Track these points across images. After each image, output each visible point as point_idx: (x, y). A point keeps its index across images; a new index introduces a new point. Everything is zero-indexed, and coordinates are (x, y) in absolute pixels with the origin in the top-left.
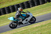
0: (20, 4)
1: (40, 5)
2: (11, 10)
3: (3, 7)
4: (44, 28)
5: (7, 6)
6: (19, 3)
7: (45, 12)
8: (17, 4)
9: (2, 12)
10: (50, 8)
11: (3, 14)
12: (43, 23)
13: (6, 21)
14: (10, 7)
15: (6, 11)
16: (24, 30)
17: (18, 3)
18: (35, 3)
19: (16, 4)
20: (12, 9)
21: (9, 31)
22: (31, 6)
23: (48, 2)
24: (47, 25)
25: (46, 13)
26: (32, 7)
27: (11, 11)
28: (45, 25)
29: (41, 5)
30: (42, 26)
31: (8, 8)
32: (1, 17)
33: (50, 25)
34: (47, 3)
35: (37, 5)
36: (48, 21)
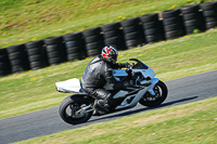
0: (85, 34)
1: (164, 39)
2: (50, 55)
3: (21, 41)
4: (179, 129)
5: (34, 40)
6: (81, 30)
7: (185, 70)
8: (76, 33)
9: (13, 62)
10: (203, 53)
11: (19, 71)
12: (175, 110)
13: (30, 96)
14: (47, 41)
15: (31, 58)
16: (98, 133)
17: (80, 27)
18: (147, 32)
19: (71, 32)
20: (55, 49)
21: (41, 138)
22: (129, 43)
23: (196, 31)
24: (193, 121)
25: (188, 74)
26: (135, 45)
27: (51, 60)
28: (185, 120)
29: (169, 42)
30: (170, 123)
31: (40, 45)
32: (11, 81)
33: (203, 122)
34: (192, 32)
35: (155, 40)
36: (195, 106)
